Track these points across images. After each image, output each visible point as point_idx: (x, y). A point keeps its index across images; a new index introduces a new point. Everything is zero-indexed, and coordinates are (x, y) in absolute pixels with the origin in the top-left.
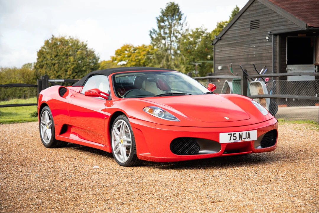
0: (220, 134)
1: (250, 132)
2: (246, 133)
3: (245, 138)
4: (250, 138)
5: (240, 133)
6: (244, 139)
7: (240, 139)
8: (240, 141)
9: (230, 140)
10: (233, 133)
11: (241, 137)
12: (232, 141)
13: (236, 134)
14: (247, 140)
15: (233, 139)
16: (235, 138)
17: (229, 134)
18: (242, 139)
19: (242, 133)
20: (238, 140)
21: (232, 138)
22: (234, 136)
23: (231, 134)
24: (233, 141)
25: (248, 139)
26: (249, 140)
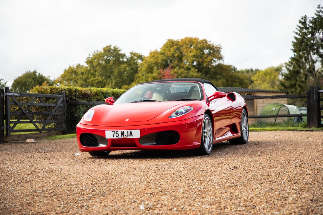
0: (106, 131)
1: (132, 131)
2: (128, 131)
4: (132, 136)
5: (121, 132)
6: (126, 136)
7: (122, 136)
9: (113, 136)
10: (115, 131)
11: (122, 134)
13: (118, 132)
14: (129, 137)
16: (117, 135)
17: (112, 132)
18: (124, 136)
19: (124, 132)
20: (120, 137)
22: (116, 134)
24: (116, 138)
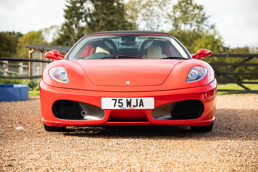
0: (102, 99)
1: (143, 99)
2: (137, 100)
3: (135, 105)
4: (143, 106)
5: (127, 100)
6: (133, 106)
7: (128, 106)
8: (128, 108)
9: (115, 106)
10: (118, 99)
11: (129, 103)
12: (117, 108)
13: (122, 100)
14: (138, 108)
15: (119, 106)
16: (121, 105)
17: (112, 100)
18: (130, 106)
19: (131, 100)
20: (125, 107)
21: (117, 104)
22: (119, 102)
23: (116, 100)
24: (119, 108)
25: (140, 106)
26: (141, 108)
